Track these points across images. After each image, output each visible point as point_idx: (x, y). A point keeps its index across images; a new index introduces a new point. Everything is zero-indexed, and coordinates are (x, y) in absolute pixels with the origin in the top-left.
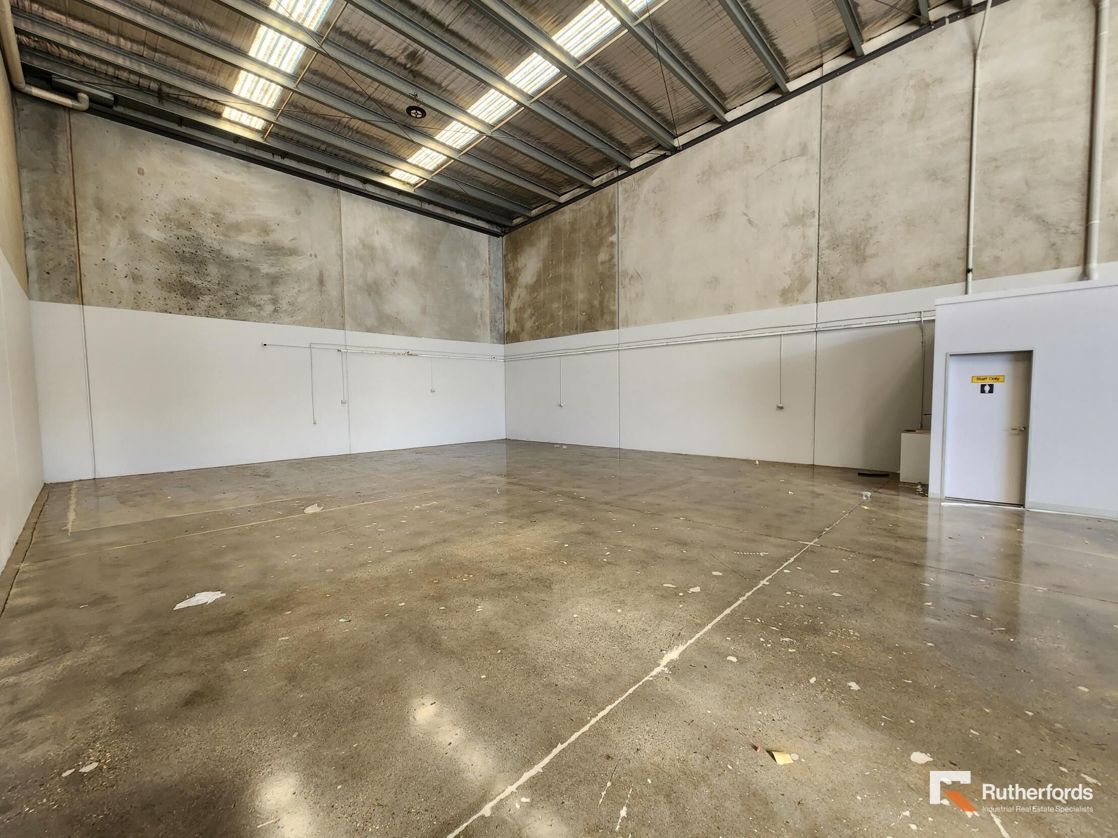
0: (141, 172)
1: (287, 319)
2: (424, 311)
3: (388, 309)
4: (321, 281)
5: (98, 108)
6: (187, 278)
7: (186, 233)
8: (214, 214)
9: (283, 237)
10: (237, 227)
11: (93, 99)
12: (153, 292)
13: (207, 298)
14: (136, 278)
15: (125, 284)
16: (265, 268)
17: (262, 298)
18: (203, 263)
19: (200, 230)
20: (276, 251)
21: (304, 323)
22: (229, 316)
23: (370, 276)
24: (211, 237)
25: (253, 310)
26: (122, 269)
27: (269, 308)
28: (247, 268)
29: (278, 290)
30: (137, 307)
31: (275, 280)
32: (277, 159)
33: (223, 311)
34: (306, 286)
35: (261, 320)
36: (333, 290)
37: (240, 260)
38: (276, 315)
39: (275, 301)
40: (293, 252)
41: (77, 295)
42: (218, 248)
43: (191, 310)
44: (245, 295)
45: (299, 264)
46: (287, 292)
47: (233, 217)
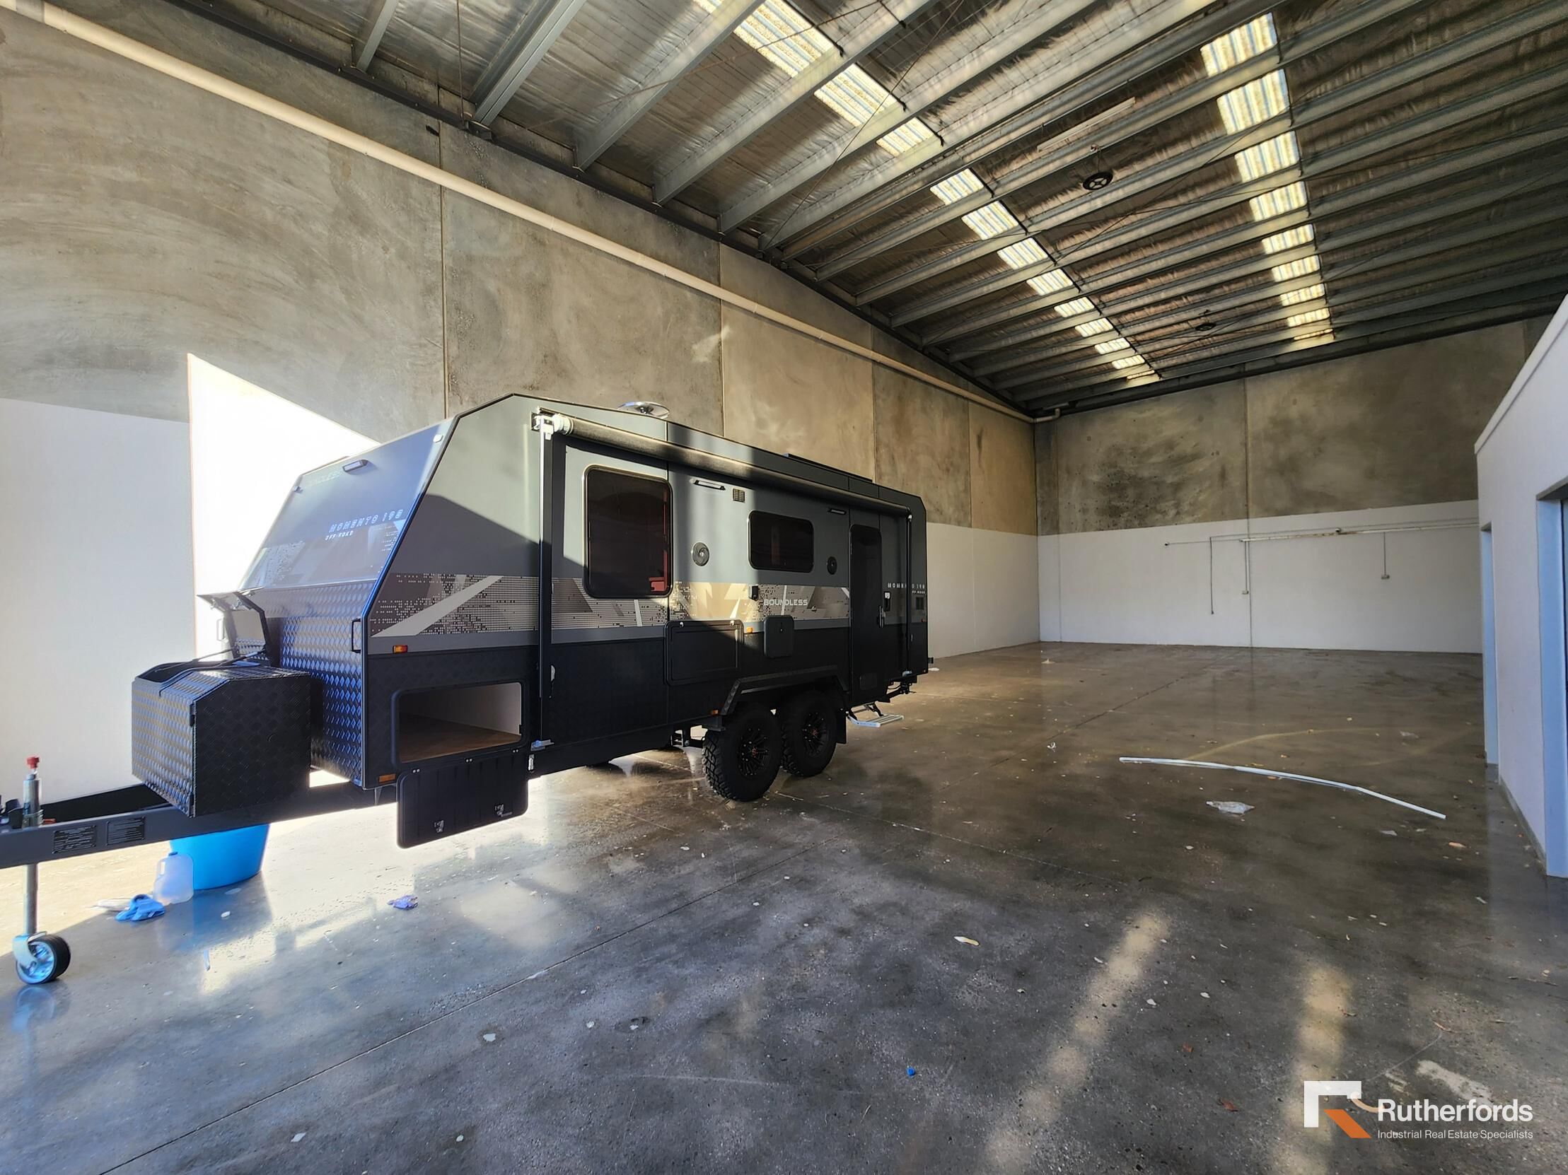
0: (1089, 439)
1: (1188, 519)
3: (1309, 484)
4: (1223, 475)
5: (1064, 412)
6: (1113, 503)
7: (1113, 470)
8: (1132, 449)
9: (1187, 447)
10: (1149, 453)
11: (1061, 409)
12: (1093, 517)
13: (1126, 514)
14: (1084, 511)
15: (1078, 516)
16: (1170, 479)
17: (1167, 505)
18: (1124, 488)
19: (1123, 465)
20: (1180, 461)
21: (1204, 519)
22: (1141, 525)
23: (1283, 453)
24: (1129, 466)
25: (1159, 516)
26: (1078, 507)
27: (1172, 512)
28: (1156, 483)
29: (1181, 494)
30: (1085, 530)
31: (1177, 487)
32: (1182, 382)
33: (1136, 522)
34: (1207, 484)
35: (1165, 523)
36: (1235, 481)
37: (1150, 478)
38: (1177, 519)
39: (1177, 505)
40: (1195, 457)
41: (1055, 529)
42: (1134, 474)
43: (1115, 526)
44: (1153, 505)
45: (1201, 466)
46: (1188, 495)
47: (1145, 446)
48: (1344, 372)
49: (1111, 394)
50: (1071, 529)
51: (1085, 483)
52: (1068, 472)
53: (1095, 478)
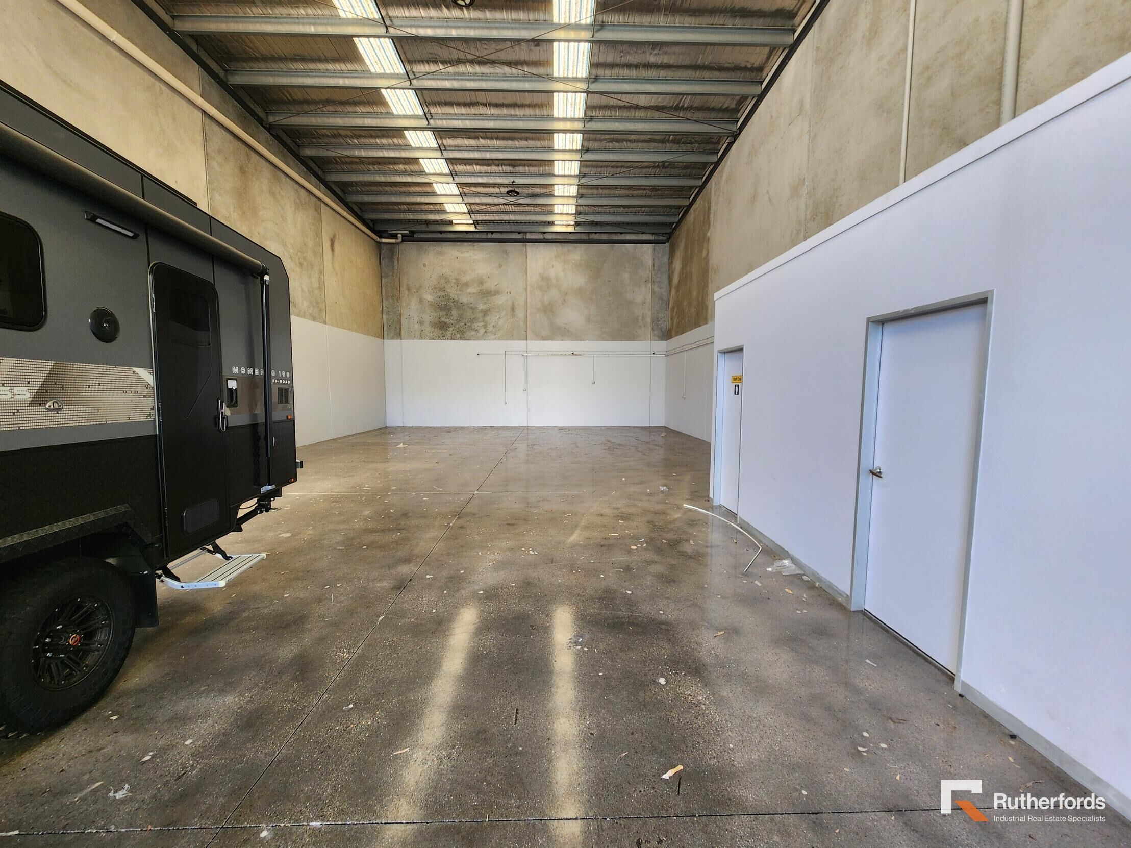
0: (424, 265)
1: (493, 337)
2: (588, 320)
3: (559, 321)
4: (513, 309)
5: (406, 239)
6: (442, 319)
7: (442, 294)
8: (456, 279)
9: (490, 285)
10: (467, 285)
11: (403, 235)
12: (428, 329)
13: (451, 329)
14: (421, 323)
15: (417, 326)
16: (481, 306)
17: (478, 325)
18: (450, 309)
19: (449, 291)
20: (487, 294)
21: (501, 338)
22: (461, 338)
23: (546, 299)
24: (453, 292)
25: (473, 333)
26: (416, 319)
27: (482, 331)
28: (471, 308)
29: (487, 319)
30: (421, 338)
31: (485, 313)
32: (489, 236)
33: (458, 336)
34: (503, 313)
35: (478, 339)
36: (520, 314)
37: (468, 304)
38: (484, 336)
39: (485, 326)
40: (497, 293)
41: (399, 335)
42: (457, 299)
43: (443, 337)
44: (470, 324)
45: (500, 300)
46: (492, 319)
47: (466, 278)
48: (578, 253)
49: (441, 232)
50: (411, 336)
51: (421, 301)
52: (409, 289)
53: (429, 297)
